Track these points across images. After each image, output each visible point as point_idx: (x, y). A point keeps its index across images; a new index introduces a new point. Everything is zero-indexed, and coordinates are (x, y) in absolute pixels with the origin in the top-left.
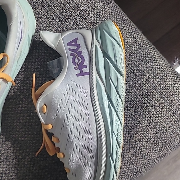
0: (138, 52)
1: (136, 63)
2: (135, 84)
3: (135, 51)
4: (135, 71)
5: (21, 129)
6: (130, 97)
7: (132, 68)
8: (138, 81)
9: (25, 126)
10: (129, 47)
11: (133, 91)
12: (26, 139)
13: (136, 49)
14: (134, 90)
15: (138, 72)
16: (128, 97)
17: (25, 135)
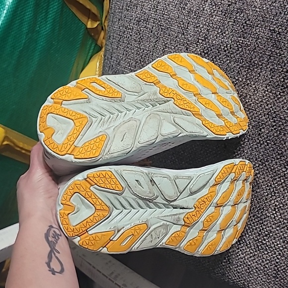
0: (272, 7)
1: (273, 21)
2: (283, 42)
3: (268, 8)
4: (276, 29)
5: (201, 150)
6: (284, 59)
7: (272, 29)
8: (284, 38)
9: (203, 146)
10: (258, 10)
11: (285, 51)
12: (210, 157)
13: (268, 6)
14: (285, 49)
15: (280, 28)
16: (283, 61)
17: (207, 155)
